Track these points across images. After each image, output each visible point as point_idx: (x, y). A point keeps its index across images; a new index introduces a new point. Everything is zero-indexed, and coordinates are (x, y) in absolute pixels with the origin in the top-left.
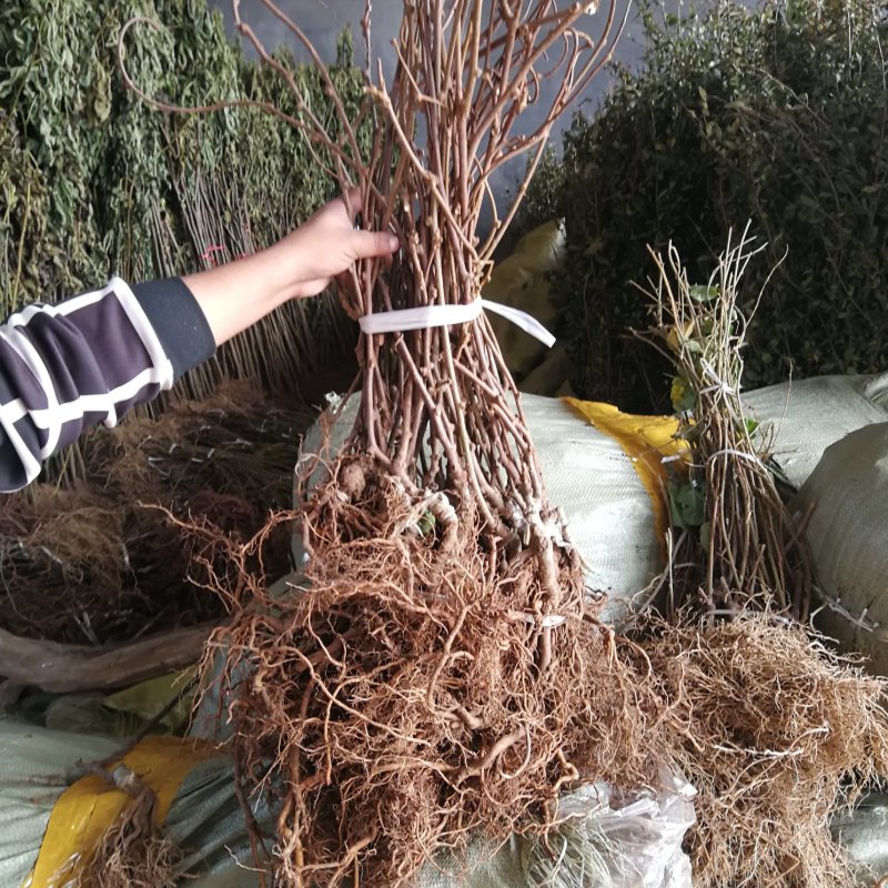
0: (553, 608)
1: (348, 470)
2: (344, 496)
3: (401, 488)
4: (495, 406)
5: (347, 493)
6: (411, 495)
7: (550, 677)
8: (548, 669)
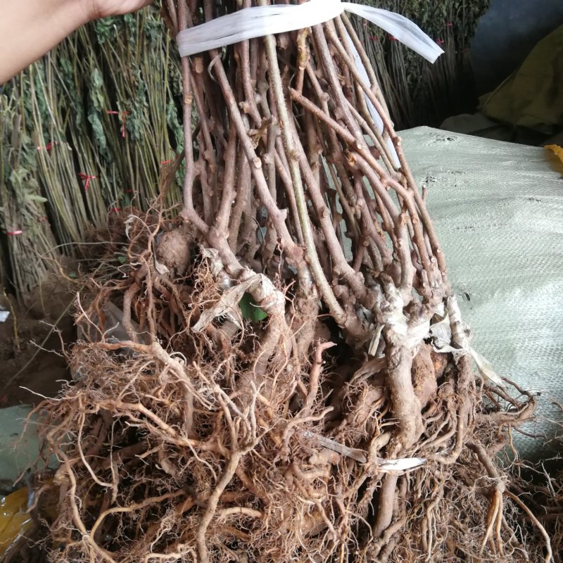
0: (403, 446)
1: (164, 238)
2: (163, 269)
3: (218, 265)
4: (355, 156)
5: (166, 264)
6: (229, 274)
7: (384, 548)
8: (382, 536)
